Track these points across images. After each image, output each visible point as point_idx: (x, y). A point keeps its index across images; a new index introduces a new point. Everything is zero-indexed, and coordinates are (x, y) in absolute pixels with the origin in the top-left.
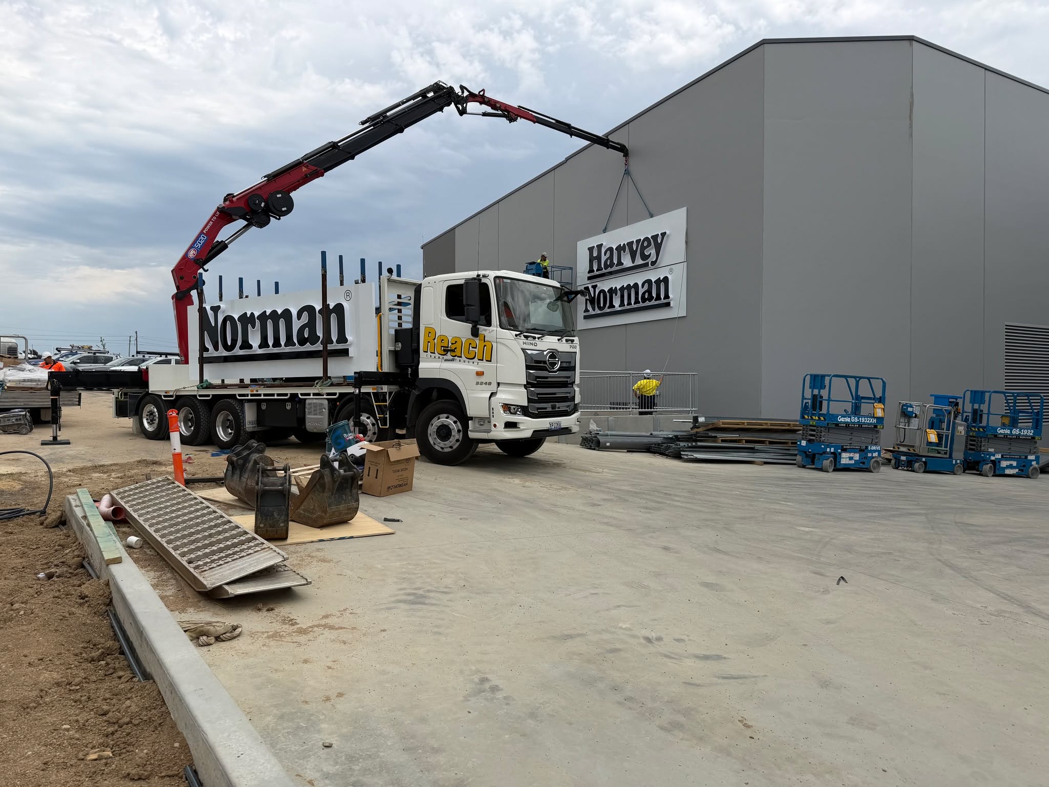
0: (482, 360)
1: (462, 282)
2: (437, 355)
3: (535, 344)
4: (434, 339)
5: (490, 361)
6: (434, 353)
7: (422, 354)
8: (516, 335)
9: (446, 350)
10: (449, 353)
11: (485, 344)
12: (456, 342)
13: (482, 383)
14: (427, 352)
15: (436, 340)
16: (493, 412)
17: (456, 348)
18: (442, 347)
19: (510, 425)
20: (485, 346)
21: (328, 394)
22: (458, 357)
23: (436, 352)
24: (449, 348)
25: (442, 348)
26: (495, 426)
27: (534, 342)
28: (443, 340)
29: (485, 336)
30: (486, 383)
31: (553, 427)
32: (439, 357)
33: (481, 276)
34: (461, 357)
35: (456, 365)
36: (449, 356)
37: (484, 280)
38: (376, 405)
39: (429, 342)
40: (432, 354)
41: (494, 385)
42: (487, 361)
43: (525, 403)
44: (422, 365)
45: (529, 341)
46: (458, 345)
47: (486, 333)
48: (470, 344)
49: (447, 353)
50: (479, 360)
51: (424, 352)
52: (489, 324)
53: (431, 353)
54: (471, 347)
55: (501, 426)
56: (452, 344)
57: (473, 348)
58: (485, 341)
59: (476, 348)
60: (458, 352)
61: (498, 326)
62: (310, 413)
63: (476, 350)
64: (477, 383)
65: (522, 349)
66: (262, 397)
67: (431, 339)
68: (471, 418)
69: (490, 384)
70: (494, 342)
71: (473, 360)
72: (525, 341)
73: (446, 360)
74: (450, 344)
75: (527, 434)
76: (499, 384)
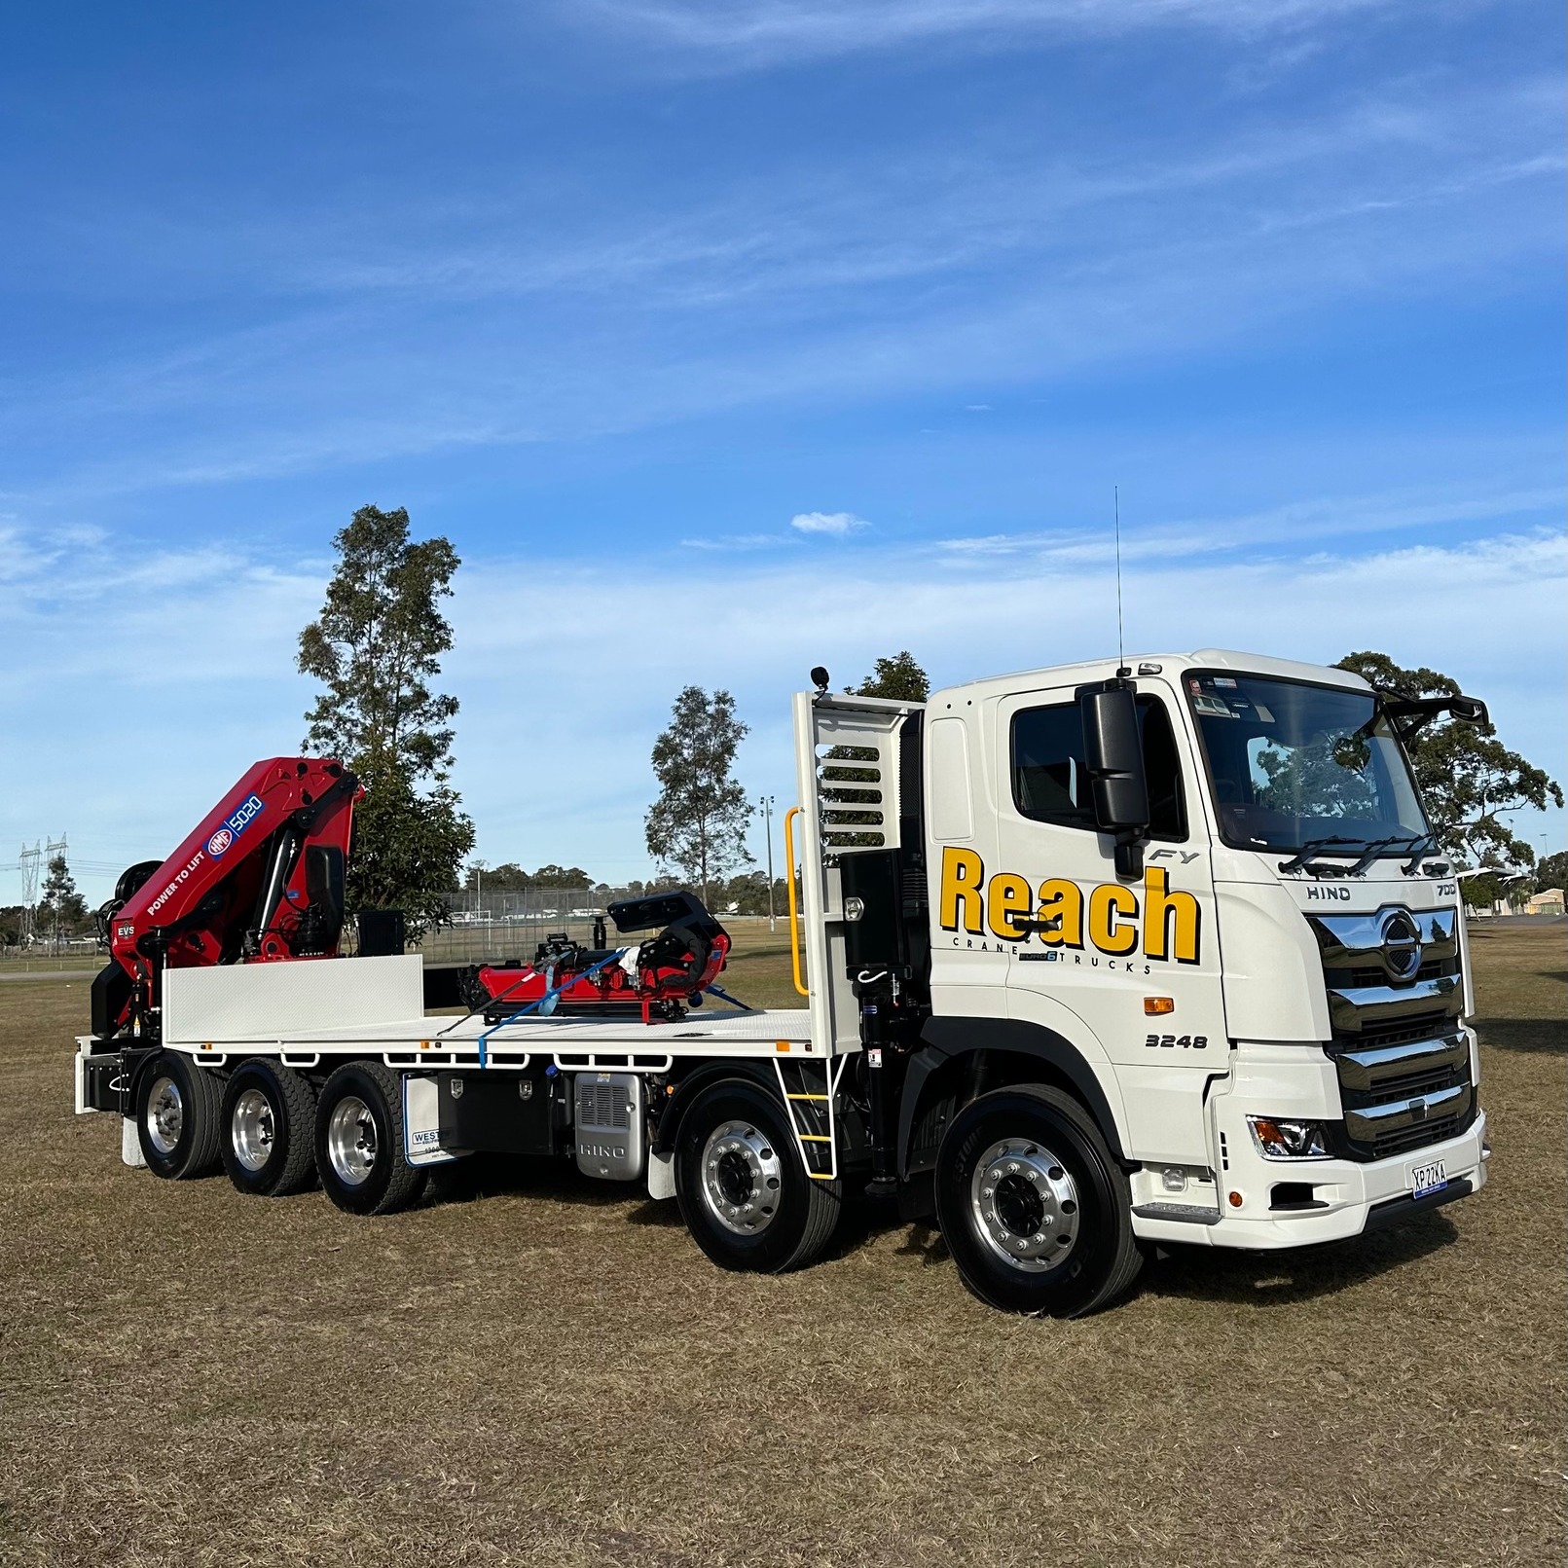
0: (1165, 958)
1: (1068, 696)
2: (992, 941)
3: (1345, 894)
4: (979, 888)
5: (1196, 962)
6: (982, 933)
7: (937, 936)
8: (1283, 868)
9: (1025, 927)
10: (1034, 936)
11: (1170, 900)
12: (1059, 896)
13: (1169, 1041)
14: (955, 929)
15: (984, 892)
16: (1224, 1149)
17: (1059, 917)
18: (1007, 912)
19: (1291, 1197)
20: (1170, 908)
21: (640, 1060)
22: (1069, 946)
23: (986, 929)
24: (1034, 918)
25: (1010, 916)
26: (1236, 1199)
27: (1338, 886)
28: (1008, 890)
29: (1167, 875)
30: (1185, 1042)
31: (1425, 1186)
32: (1000, 949)
33: (1134, 673)
34: (1081, 947)
35: (1067, 974)
36: (1036, 943)
37: (1144, 686)
38: (791, 1100)
39: (959, 896)
40: (973, 937)
41: (1218, 1045)
42: (1181, 961)
43: (1331, 1109)
44: (940, 975)
45: (1325, 885)
46: (1067, 907)
47: (1172, 864)
48: (1113, 902)
49: (1027, 935)
50: (1150, 957)
51: (945, 928)
52: (1176, 829)
53: (970, 932)
54: (1115, 915)
55: (1258, 1199)
56: (1045, 902)
57: (1122, 914)
58: (1167, 893)
59: (1136, 915)
60: (1067, 931)
61: (1216, 840)
62: (588, 1119)
63: (1138, 924)
64: (1152, 1041)
65: (1305, 914)
66: (453, 1064)
67: (966, 888)
68: (1137, 1166)
69: (1201, 1043)
70: (1204, 894)
71: (1128, 959)
72: (1312, 886)
73: (1024, 957)
74: (1037, 904)
75: (1350, 1223)
76: (1233, 1043)
